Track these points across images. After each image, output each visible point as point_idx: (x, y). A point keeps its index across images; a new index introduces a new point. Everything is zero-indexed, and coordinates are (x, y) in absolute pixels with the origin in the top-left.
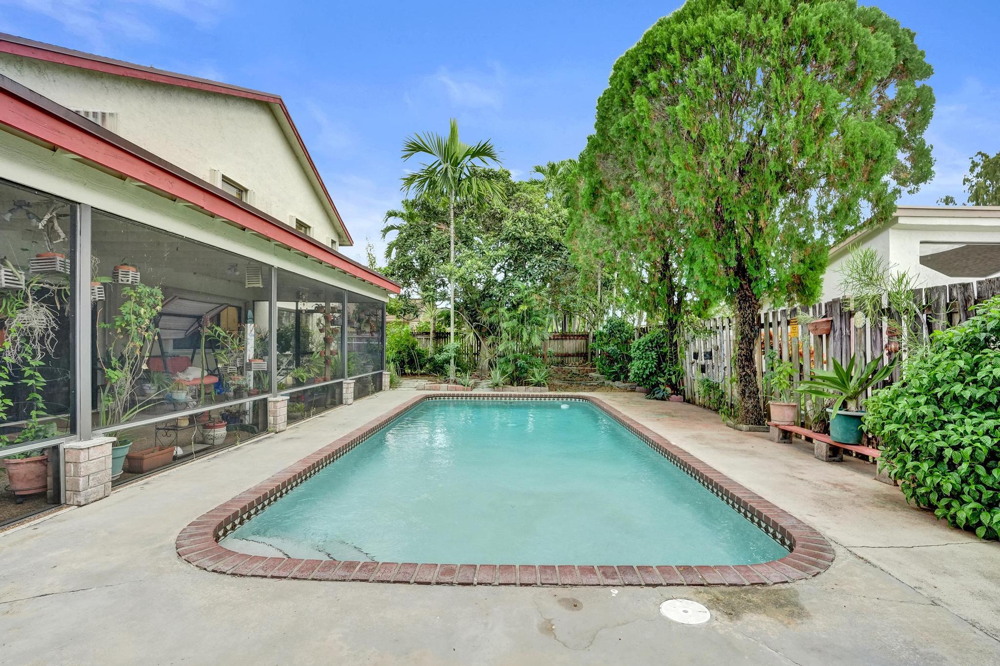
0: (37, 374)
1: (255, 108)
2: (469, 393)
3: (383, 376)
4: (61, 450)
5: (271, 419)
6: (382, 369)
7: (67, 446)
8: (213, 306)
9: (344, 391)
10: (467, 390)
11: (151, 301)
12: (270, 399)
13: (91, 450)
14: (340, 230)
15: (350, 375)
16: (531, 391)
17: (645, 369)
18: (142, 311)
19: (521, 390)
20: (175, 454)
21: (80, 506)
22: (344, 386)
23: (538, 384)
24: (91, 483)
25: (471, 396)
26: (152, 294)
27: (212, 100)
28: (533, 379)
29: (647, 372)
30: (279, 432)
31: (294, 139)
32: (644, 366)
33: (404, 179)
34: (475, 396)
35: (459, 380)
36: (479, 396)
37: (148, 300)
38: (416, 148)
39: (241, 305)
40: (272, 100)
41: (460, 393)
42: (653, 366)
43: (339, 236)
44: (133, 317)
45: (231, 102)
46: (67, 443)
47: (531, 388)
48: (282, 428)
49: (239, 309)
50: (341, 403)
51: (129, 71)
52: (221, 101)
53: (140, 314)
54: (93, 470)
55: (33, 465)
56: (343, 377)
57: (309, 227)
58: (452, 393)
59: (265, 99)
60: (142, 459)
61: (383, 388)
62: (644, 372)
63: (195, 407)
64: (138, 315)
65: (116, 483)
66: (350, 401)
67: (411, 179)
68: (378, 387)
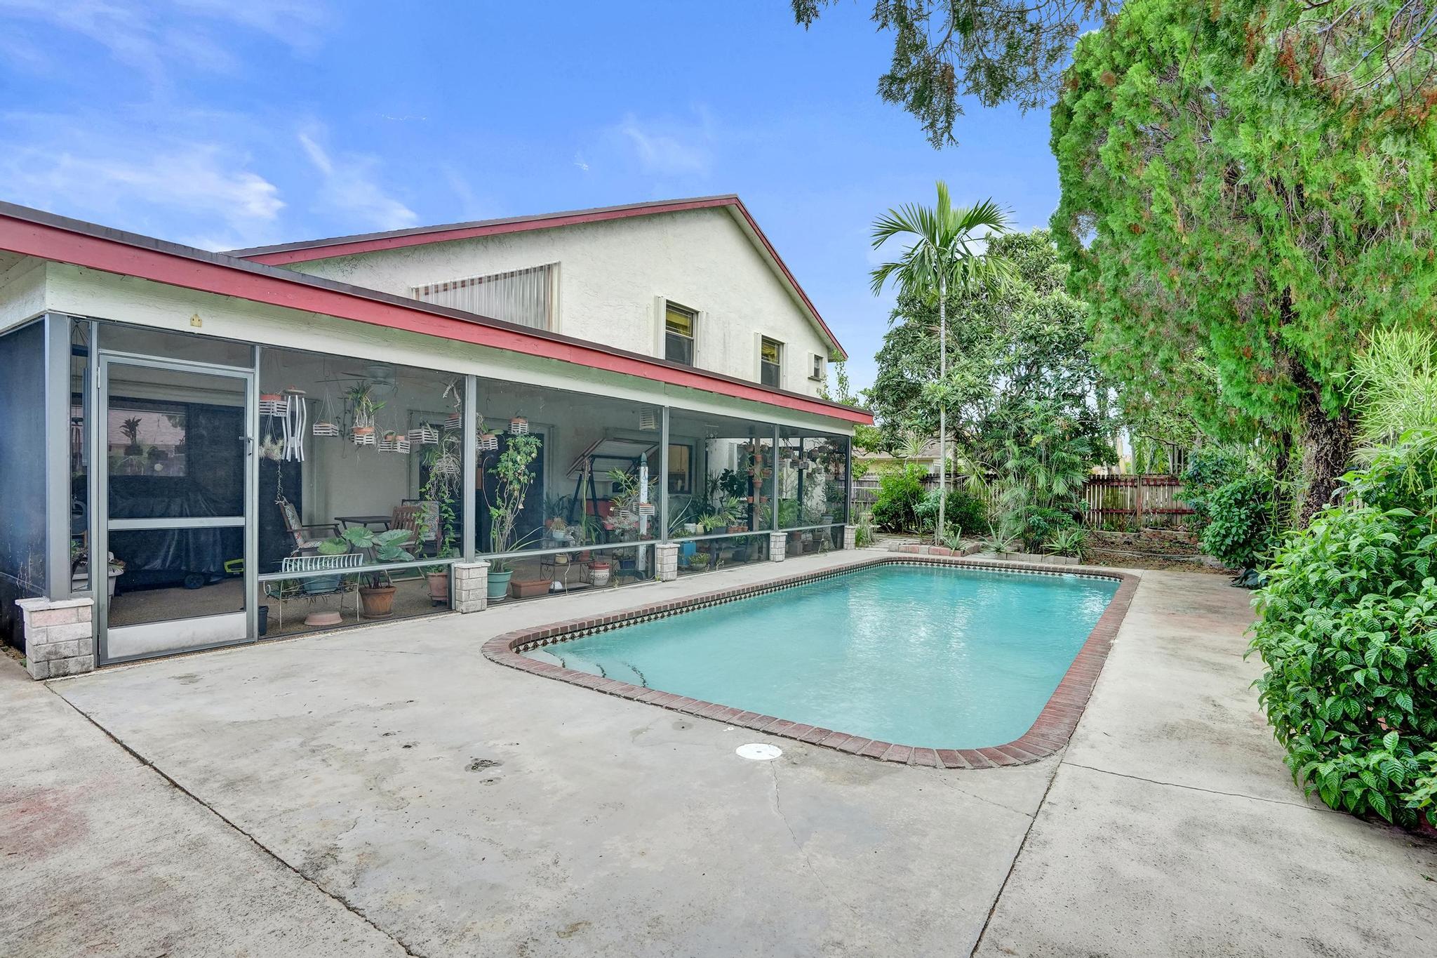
0: (450, 509)
1: (709, 215)
2: (960, 559)
3: (846, 531)
4: (453, 568)
5: (658, 567)
6: (845, 521)
7: (456, 565)
8: (650, 446)
9: (772, 545)
10: (954, 555)
11: (527, 449)
12: (658, 546)
13: (471, 570)
14: (829, 341)
15: (780, 527)
16: (1050, 562)
17: (1225, 536)
18: (519, 458)
19: (1035, 560)
20: (552, 587)
21: (462, 613)
22: (772, 539)
23: (1063, 553)
24: (471, 597)
25: (963, 564)
26: (527, 443)
27: (656, 221)
28: (1056, 545)
29: (1228, 541)
30: (666, 581)
31: (757, 241)
32: (1223, 532)
33: (875, 273)
34: (969, 565)
35: (947, 541)
36: (975, 565)
37: (524, 449)
38: (890, 229)
39: (693, 444)
40: (725, 203)
41: (948, 558)
42: (1241, 531)
43: (829, 349)
44: (510, 464)
45: (678, 216)
46: (457, 563)
47: (1051, 557)
48: (669, 577)
49: (690, 448)
50: (768, 559)
51: (567, 220)
52: (668, 219)
53: (516, 461)
54: (473, 587)
55: (441, 578)
56: (771, 527)
57: (783, 344)
58: (931, 557)
59: (718, 203)
60: (520, 587)
61: (845, 546)
62: (1223, 540)
63: (575, 546)
64: (515, 462)
65: (491, 602)
66: (781, 557)
67: (884, 272)
68: (839, 544)
